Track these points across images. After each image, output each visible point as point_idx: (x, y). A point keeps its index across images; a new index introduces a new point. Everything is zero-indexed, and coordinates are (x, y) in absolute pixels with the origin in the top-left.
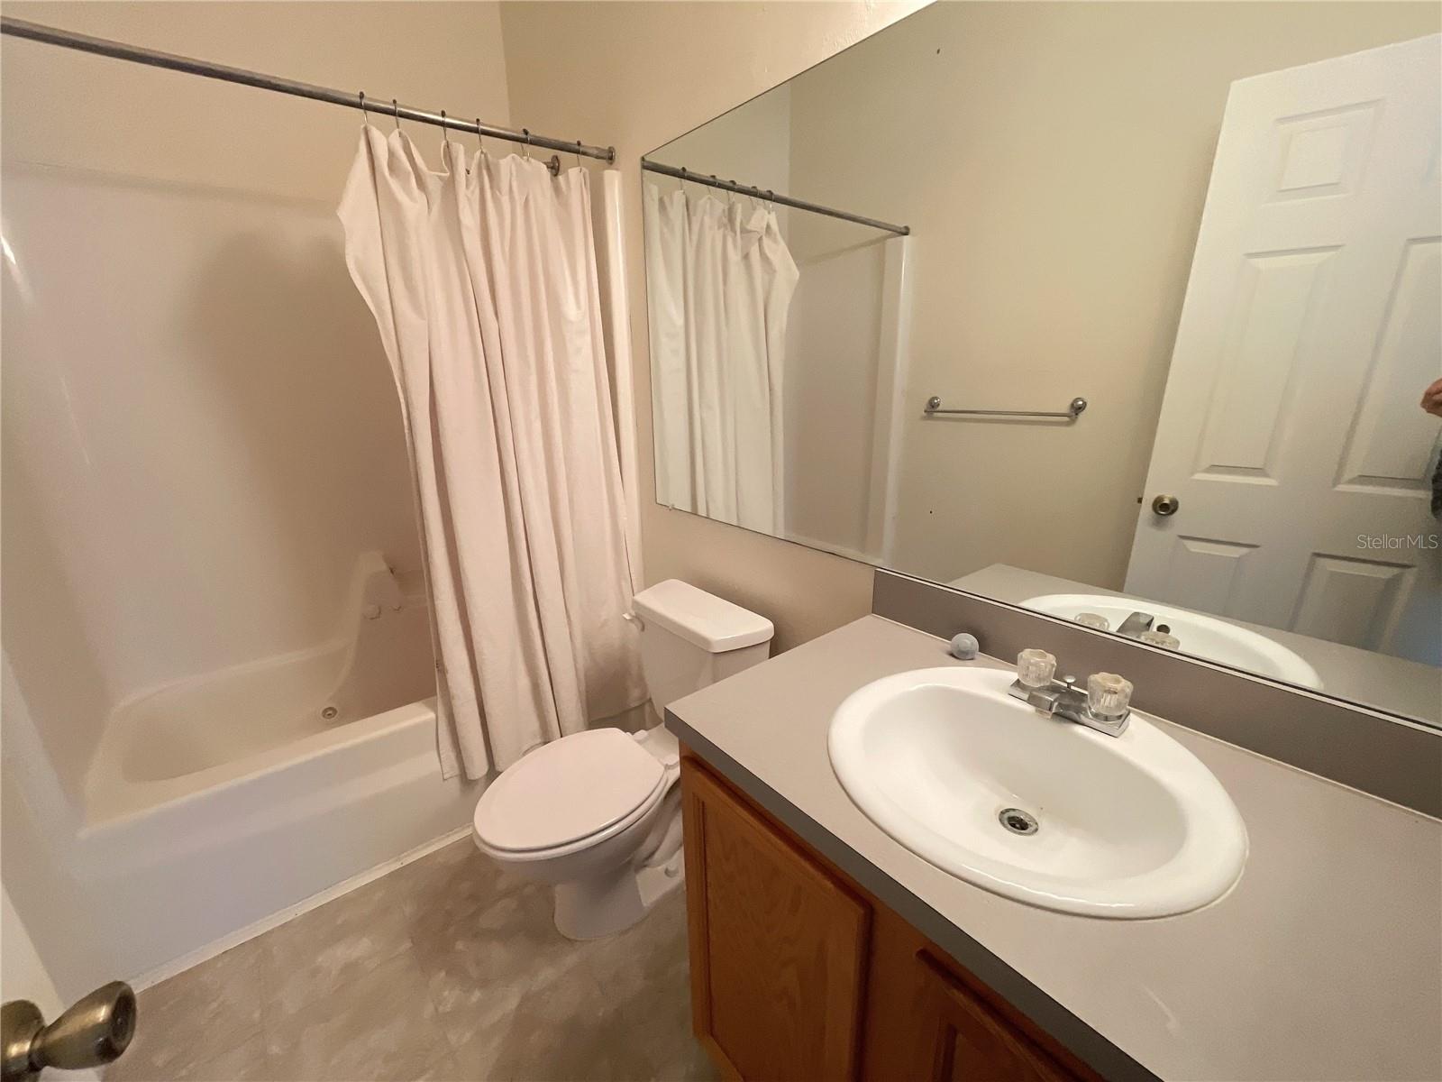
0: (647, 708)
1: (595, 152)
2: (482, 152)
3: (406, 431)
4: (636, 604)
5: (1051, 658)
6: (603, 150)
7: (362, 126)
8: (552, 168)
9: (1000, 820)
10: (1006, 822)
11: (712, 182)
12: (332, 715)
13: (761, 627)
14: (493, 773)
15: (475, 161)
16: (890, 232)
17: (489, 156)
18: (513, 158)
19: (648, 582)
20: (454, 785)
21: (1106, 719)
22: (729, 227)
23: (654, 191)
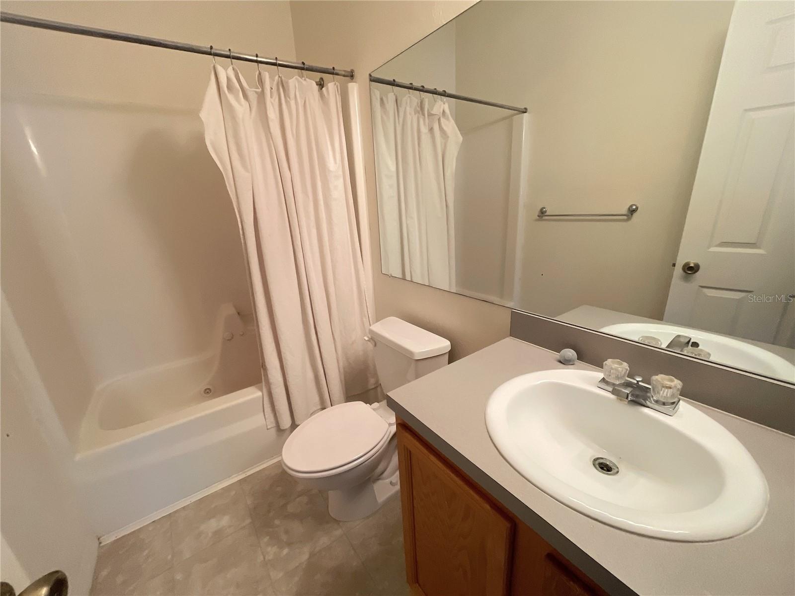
0: (379, 389)
1: (343, 73)
2: (279, 77)
3: (242, 236)
4: (371, 331)
5: (625, 365)
6: (348, 72)
7: (212, 65)
8: (320, 85)
9: (594, 465)
10: (597, 466)
11: (410, 87)
12: (209, 393)
13: (443, 344)
14: (294, 426)
15: (275, 83)
16: (516, 112)
17: (283, 78)
18: (296, 78)
19: (378, 319)
20: (273, 431)
21: (664, 404)
22: (421, 112)
23: (377, 94)
